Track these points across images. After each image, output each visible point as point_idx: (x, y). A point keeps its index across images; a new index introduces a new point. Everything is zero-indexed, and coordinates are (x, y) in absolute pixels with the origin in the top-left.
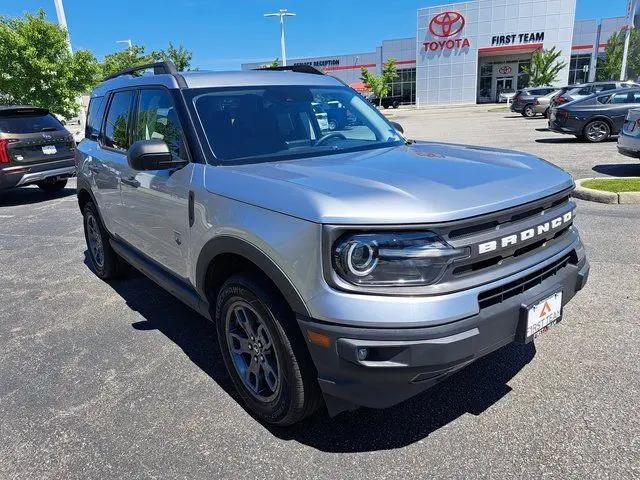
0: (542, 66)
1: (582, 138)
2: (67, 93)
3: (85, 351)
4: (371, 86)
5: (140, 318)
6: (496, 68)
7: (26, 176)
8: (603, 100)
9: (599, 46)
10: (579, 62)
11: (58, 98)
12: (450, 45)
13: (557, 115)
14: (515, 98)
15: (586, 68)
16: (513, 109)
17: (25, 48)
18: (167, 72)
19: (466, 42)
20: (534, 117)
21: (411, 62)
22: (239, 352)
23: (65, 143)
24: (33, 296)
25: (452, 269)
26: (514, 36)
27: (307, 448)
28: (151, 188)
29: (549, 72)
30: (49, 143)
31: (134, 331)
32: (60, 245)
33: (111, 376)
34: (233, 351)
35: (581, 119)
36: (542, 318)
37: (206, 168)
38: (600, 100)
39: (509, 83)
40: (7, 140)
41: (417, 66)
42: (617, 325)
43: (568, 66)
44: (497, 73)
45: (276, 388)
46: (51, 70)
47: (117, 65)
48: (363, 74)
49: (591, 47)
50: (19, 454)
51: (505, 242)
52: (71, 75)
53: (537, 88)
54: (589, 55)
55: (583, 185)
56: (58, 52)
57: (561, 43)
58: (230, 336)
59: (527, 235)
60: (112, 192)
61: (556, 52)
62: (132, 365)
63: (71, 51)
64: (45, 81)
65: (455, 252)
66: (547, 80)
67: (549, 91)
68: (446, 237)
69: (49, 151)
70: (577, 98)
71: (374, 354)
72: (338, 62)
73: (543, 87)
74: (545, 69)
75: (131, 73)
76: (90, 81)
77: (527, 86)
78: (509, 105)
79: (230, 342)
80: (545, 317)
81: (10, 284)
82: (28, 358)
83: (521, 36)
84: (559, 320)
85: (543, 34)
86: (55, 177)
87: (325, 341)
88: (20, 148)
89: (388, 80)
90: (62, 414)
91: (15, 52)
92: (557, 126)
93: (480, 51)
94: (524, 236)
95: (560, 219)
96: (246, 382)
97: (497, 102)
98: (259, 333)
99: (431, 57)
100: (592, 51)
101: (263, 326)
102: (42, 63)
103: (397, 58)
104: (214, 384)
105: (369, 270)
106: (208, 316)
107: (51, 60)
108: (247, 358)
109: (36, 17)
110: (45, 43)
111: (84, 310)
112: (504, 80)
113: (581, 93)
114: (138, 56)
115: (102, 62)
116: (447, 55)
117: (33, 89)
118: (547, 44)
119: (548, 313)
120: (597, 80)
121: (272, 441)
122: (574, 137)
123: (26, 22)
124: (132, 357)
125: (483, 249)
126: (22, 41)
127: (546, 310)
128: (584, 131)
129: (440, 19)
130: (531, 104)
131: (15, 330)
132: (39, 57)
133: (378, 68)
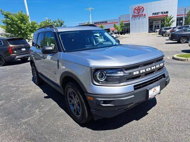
0: (168, 21)
1: (179, 42)
2: (29, 33)
3: (30, 104)
4: (117, 28)
5: (46, 95)
6: (154, 22)
7: (17, 57)
8: (185, 31)
9: (185, 15)
10: (179, 20)
11: (26, 34)
12: (140, 16)
13: (171, 36)
14: (160, 31)
15: (181, 21)
16: (159, 34)
17: (17, 21)
18: (53, 27)
19: (145, 15)
20: (166, 36)
21: (129, 21)
22: (71, 103)
23: (28, 47)
24: (17, 90)
25: (126, 79)
26: (159, 13)
27: (89, 129)
28: (51, 59)
29: (170, 23)
30: (23, 47)
31: (44, 99)
32: (26, 76)
33: (37, 111)
34: (69, 103)
35: (179, 37)
36: (154, 93)
37: (62, 53)
38: (184, 31)
39: (158, 26)
40: (12, 47)
41: (130, 22)
42: (182, 96)
43: (176, 21)
44: (154, 24)
45: (80, 113)
46: (25, 27)
47: (43, 25)
48: (114, 25)
49: (183, 15)
50: (11, 131)
51: (141, 72)
52: (30, 28)
53: (166, 28)
54: (182, 17)
55: (177, 56)
56: (26, 22)
57: (173, 14)
58: (69, 99)
59: (148, 69)
60: (40, 61)
61: (172, 17)
62: (43, 108)
63: (30, 21)
64: (23, 30)
65: (127, 74)
66: (169, 25)
67: (170, 28)
68: (124, 70)
69: (24, 49)
70: (177, 30)
71: (105, 102)
72: (107, 22)
73: (169, 27)
74: (169, 22)
75: (44, 28)
76: (35, 30)
77: (164, 27)
78: (158, 33)
79: (69, 100)
80: (154, 92)
81: (11, 86)
82: (15, 106)
83: (161, 12)
84: (159, 93)
85: (168, 12)
86: (25, 57)
87: (92, 99)
88: (15, 49)
89: (122, 27)
90: (24, 121)
91: (15, 22)
92: (171, 39)
93: (149, 17)
94: (147, 70)
95: (159, 65)
96: (73, 111)
97: (155, 32)
98: (76, 98)
99: (134, 20)
100: (183, 16)
101: (77, 96)
102: (22, 25)
103: (124, 20)
104: (65, 113)
105: (104, 80)
106: (63, 93)
107: (25, 24)
108: (73, 105)
109: (20, 13)
110: (23, 20)
111: (31, 93)
112: (157, 25)
113: (179, 29)
114: (49, 22)
115: (39, 24)
116: (139, 19)
117: (20, 32)
118: (169, 15)
119: (155, 91)
120: (185, 25)
121: (79, 128)
122: (177, 42)
123: (18, 14)
124: (43, 106)
125: (135, 73)
126: (16, 19)
127: (155, 90)
128: (179, 40)
129: (137, 8)
130: (165, 32)
131: (12, 99)
132: (21, 23)
133: (119, 23)
